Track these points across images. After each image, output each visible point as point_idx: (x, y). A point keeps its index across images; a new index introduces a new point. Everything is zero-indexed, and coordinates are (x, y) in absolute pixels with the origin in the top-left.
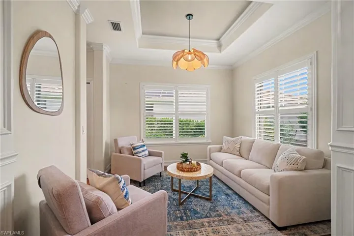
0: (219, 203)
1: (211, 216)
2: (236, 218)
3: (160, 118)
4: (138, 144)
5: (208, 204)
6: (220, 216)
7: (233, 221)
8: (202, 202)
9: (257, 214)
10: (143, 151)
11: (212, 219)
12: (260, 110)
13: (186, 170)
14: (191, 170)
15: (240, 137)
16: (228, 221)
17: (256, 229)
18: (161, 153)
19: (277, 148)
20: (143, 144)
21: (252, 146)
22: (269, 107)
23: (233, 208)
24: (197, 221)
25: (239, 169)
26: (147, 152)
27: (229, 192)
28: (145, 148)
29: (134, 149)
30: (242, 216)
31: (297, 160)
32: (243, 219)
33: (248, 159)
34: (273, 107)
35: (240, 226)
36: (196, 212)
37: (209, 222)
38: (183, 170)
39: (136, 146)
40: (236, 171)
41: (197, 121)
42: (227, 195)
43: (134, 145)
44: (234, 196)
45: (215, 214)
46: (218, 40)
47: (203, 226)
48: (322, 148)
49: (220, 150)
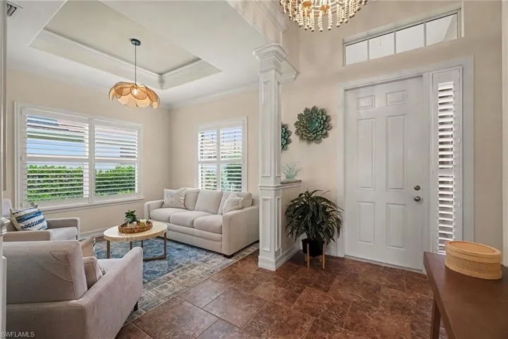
0: (175, 258)
1: (173, 270)
2: (196, 262)
3: (40, 165)
4: (28, 212)
5: (165, 262)
6: (181, 266)
7: (195, 266)
8: (157, 262)
9: (211, 254)
10: (41, 221)
11: (175, 271)
12: (202, 160)
13: (136, 231)
14: (143, 229)
15: (182, 189)
16: (190, 267)
17: (214, 264)
18: (76, 221)
19: (221, 194)
20: (36, 210)
21: (197, 197)
22: (211, 157)
23: (190, 257)
24: (161, 278)
25: (190, 220)
26: (45, 223)
27: (180, 246)
28: (41, 217)
29: (20, 219)
30: (200, 260)
31: (238, 201)
32: (202, 261)
33: (194, 210)
34: (215, 157)
35: (202, 267)
36: (155, 273)
37: (173, 274)
38: (132, 231)
39: (26, 215)
40: (188, 223)
41: (100, 171)
42: (179, 249)
43: (22, 214)
44: (187, 249)
45: (176, 267)
46: (161, 74)
47: (169, 278)
48: (251, 191)
49: (162, 205)
